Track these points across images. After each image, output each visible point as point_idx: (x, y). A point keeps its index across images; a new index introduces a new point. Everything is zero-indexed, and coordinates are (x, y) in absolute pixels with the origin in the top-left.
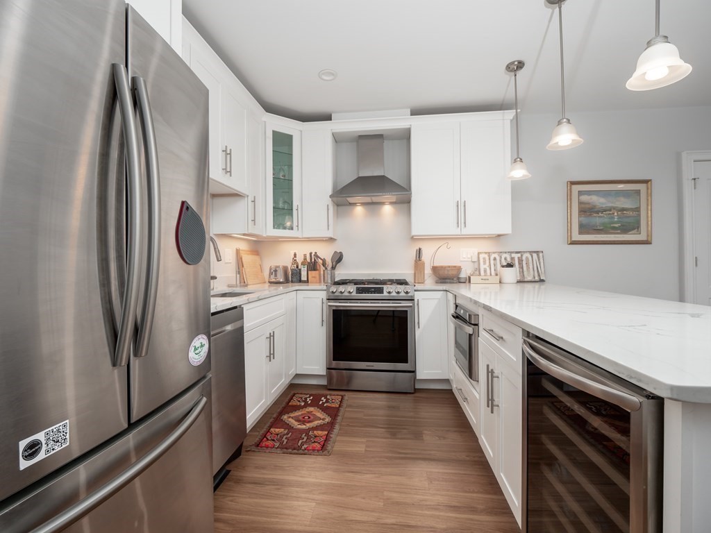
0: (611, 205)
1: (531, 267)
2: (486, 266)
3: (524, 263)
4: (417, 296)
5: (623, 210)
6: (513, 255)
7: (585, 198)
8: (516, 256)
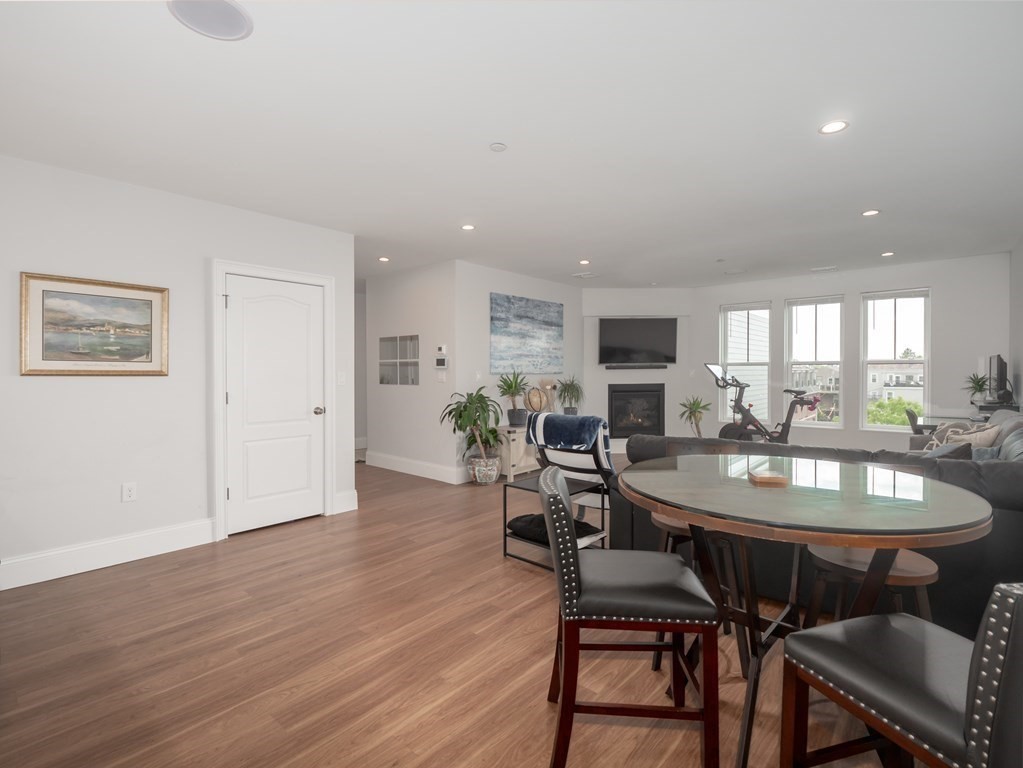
0: (104, 318)
5: (124, 326)
7: (53, 303)
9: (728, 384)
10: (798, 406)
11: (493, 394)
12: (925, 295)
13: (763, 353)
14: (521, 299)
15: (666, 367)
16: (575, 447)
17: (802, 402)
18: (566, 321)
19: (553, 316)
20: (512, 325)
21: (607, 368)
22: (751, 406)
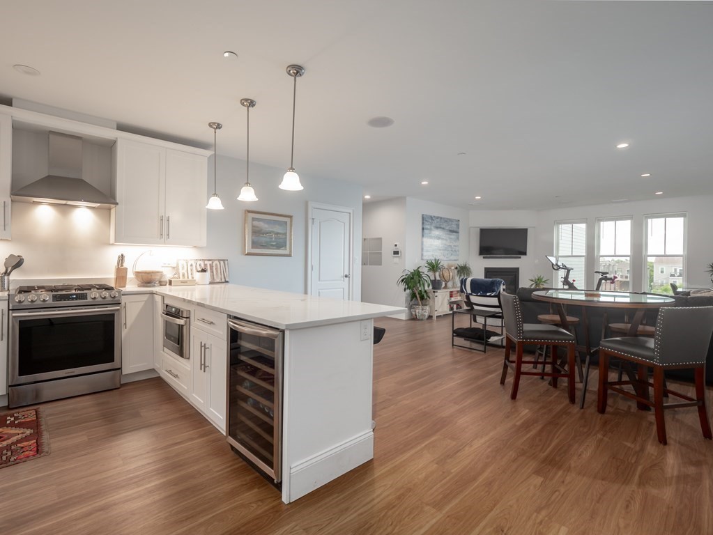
0: (271, 230)
1: (219, 271)
2: (185, 271)
3: (214, 268)
4: (124, 300)
5: (278, 233)
6: (206, 262)
7: (256, 223)
8: (208, 263)
9: (560, 268)
10: (603, 281)
11: (425, 270)
12: (684, 216)
13: (581, 250)
14: (438, 218)
15: (520, 258)
16: (488, 294)
17: (606, 279)
18: (461, 230)
19: (454, 227)
20: (433, 232)
21: (484, 258)
22: (574, 281)
